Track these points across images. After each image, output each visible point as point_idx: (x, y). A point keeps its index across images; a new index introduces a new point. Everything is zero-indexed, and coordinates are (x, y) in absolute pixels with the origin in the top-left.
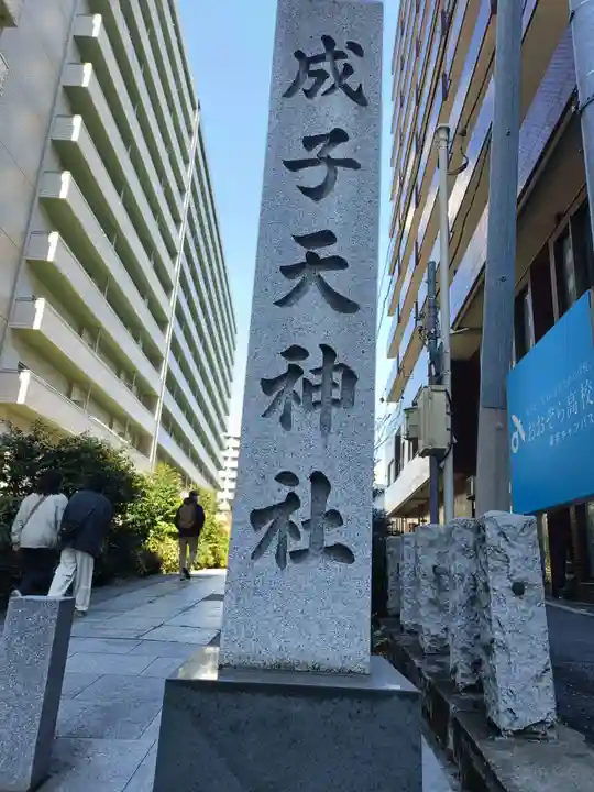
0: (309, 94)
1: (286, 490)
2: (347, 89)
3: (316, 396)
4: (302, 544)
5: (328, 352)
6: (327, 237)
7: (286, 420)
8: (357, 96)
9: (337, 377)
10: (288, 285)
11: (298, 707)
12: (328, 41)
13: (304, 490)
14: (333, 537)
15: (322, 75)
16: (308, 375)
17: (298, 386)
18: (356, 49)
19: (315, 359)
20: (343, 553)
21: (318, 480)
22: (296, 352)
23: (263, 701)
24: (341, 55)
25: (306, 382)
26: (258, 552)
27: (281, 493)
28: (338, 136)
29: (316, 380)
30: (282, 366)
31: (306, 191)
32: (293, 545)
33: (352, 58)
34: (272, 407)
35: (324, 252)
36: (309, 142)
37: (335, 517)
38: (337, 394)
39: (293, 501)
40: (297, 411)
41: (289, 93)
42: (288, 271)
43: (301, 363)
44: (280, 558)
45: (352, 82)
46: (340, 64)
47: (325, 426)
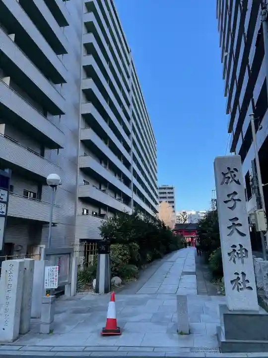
0: (227, 183)
1: (237, 276)
2: (235, 181)
3: (240, 255)
4: (242, 287)
5: (241, 246)
6: (236, 219)
7: (234, 261)
8: (238, 182)
9: (244, 251)
10: (229, 231)
11: (248, 317)
12: (229, 168)
13: (240, 276)
14: (248, 285)
15: (229, 178)
16: (237, 251)
17: (236, 254)
18: (236, 170)
19: (238, 247)
20: (250, 288)
21: (243, 273)
22: (234, 246)
23: (241, 317)
24: (233, 172)
25: (237, 253)
26: (233, 288)
27: (235, 277)
28: (235, 193)
29: (239, 252)
30: (231, 249)
31: (230, 208)
32: (240, 287)
33: (236, 173)
34: (231, 259)
35: (236, 223)
36: (229, 196)
37: (248, 281)
38: (244, 255)
39: (239, 278)
40: (236, 259)
41: (222, 184)
42: (229, 228)
43: (235, 249)
44: (238, 290)
45: (236, 179)
46: (232, 174)
47: (243, 262)
